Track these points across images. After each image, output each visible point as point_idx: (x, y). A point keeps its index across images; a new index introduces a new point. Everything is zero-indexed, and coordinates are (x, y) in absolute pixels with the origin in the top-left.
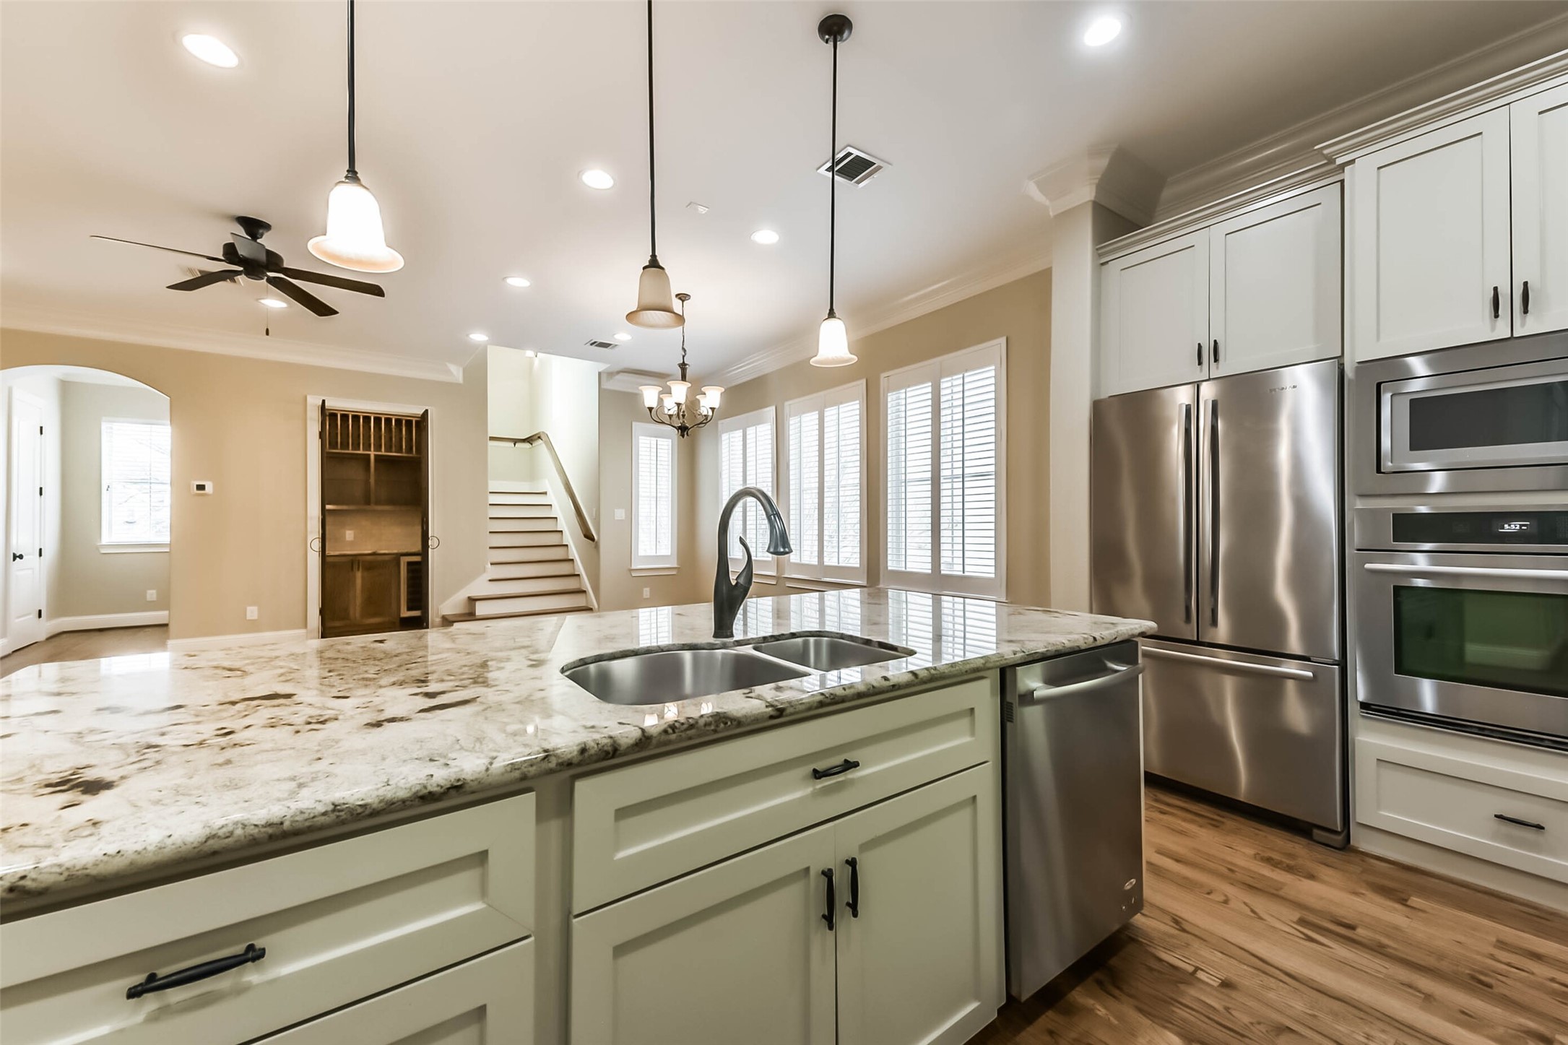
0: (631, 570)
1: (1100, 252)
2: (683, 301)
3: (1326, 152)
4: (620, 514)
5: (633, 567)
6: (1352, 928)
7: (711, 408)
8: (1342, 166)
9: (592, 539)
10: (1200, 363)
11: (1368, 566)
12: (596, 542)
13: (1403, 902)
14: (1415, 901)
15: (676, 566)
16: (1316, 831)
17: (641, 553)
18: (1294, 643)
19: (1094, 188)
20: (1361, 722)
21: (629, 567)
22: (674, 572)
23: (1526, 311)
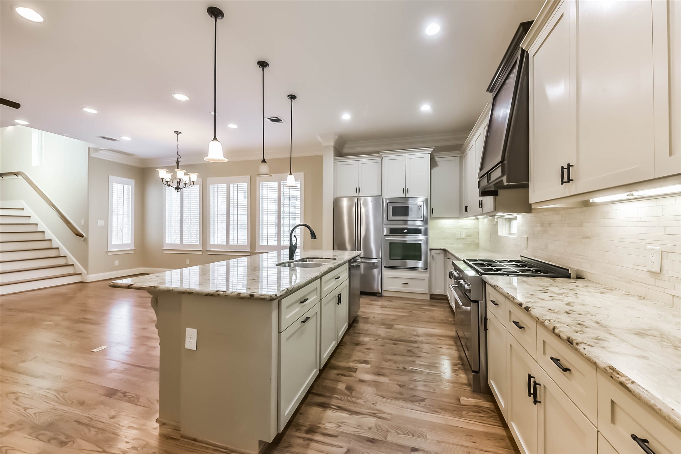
0: (107, 252)
1: (335, 159)
2: (178, 134)
3: (380, 153)
4: (101, 223)
5: (109, 250)
6: (386, 306)
7: (193, 182)
8: (383, 157)
9: (82, 236)
10: (357, 192)
11: (386, 239)
12: (86, 238)
13: (392, 301)
14: (393, 301)
15: (133, 249)
16: (377, 294)
17: (114, 243)
18: (374, 256)
19: (334, 142)
20: (384, 270)
21: (107, 250)
22: (132, 252)
23: (407, 193)
